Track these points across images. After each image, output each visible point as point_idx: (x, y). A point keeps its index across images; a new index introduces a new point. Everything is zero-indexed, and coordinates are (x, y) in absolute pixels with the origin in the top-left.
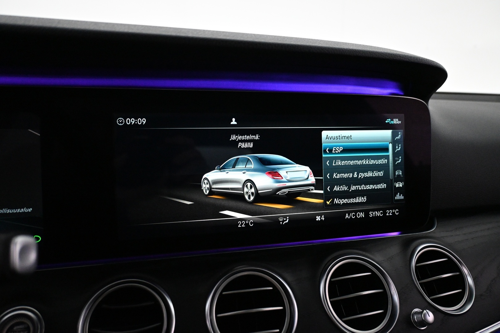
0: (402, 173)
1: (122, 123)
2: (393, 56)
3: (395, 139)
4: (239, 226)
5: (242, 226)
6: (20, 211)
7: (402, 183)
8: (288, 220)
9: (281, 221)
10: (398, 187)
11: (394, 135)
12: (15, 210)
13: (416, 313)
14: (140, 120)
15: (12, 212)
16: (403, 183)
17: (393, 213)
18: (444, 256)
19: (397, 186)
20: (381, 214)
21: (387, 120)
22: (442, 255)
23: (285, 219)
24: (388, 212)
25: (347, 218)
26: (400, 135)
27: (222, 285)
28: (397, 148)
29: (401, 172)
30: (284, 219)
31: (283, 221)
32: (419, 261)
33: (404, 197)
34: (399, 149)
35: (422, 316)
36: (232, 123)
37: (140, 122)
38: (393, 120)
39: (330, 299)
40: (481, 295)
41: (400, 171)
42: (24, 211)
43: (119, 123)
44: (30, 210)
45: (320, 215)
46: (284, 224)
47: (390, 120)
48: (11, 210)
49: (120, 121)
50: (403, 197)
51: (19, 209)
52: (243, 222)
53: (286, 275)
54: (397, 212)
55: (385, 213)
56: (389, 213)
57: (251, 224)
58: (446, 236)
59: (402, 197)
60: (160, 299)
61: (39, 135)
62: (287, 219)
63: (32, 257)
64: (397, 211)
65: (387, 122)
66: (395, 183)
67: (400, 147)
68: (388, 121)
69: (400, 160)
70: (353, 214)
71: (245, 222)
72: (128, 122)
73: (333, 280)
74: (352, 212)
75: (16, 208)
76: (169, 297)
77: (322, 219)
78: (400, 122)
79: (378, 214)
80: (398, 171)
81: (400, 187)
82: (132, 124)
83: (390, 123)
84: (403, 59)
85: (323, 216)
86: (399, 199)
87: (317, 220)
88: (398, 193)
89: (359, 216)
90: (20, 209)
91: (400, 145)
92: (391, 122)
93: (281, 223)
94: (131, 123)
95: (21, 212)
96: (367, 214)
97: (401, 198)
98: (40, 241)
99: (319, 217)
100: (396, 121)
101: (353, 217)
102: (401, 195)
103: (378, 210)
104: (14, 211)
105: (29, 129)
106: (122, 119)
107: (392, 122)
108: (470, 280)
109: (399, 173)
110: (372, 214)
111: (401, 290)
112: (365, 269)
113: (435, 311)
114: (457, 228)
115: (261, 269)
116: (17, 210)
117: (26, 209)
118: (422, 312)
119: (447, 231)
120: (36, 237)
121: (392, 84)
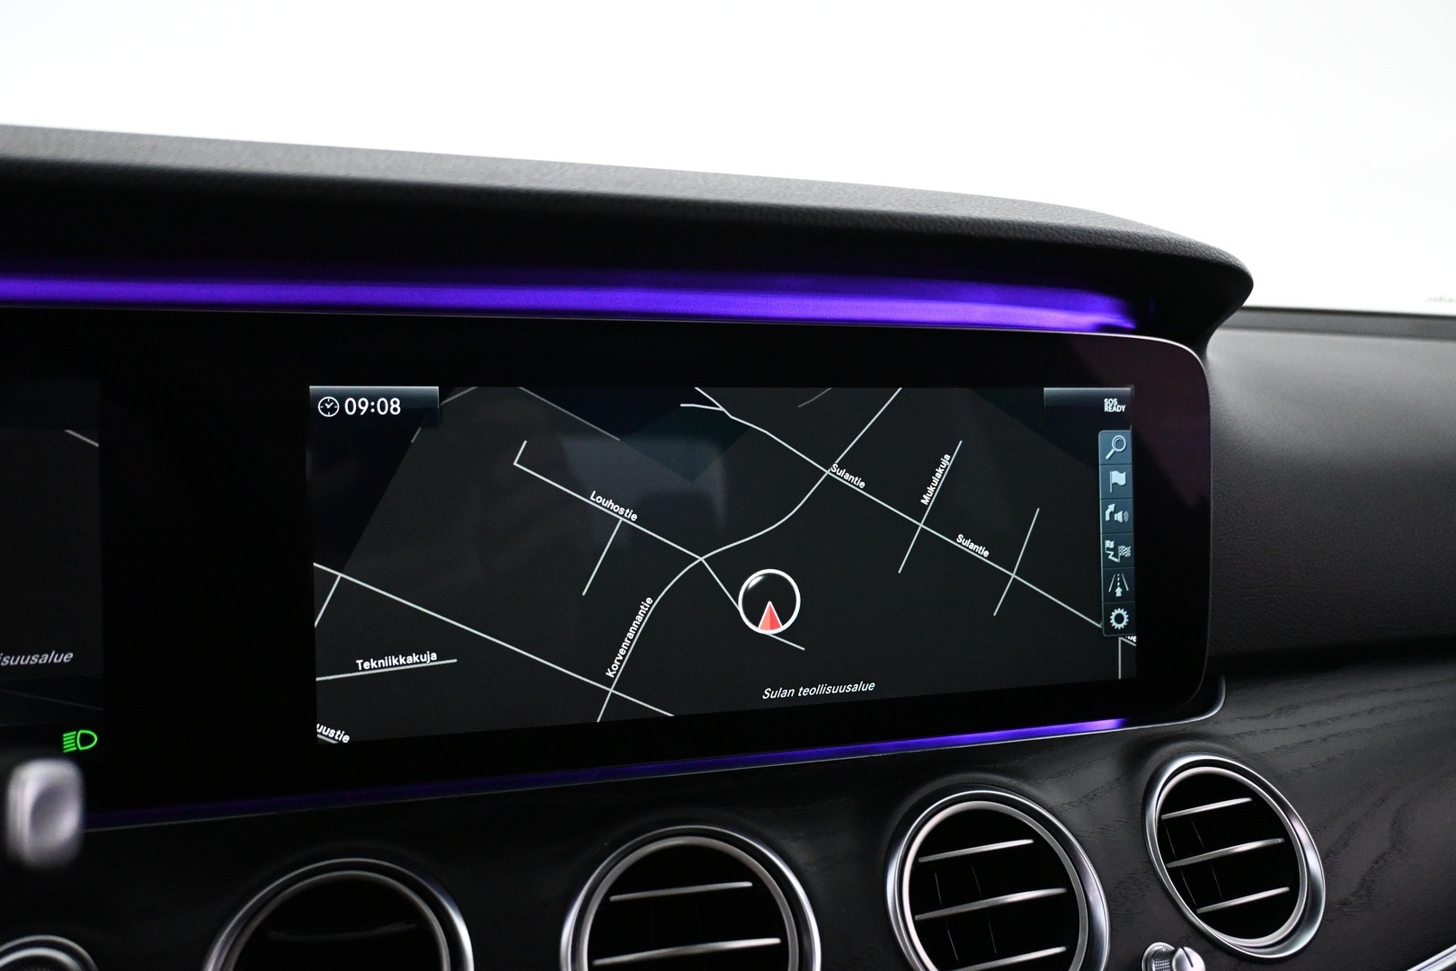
0: (1130, 553)
1: (332, 410)
3: (1109, 456)
6: (40, 662)
12: (23, 657)
13: (1158, 955)
14: (382, 403)
15: (16, 663)
18: (1241, 790)
22: (1237, 789)
26: (1120, 444)
27: (608, 876)
28: (1114, 479)
32: (1169, 803)
34: (1120, 484)
35: (1171, 965)
37: (383, 409)
38: (1105, 403)
39: (914, 914)
40: (1344, 903)
42: (50, 661)
43: (325, 410)
44: (67, 657)
48: (13, 658)
49: (327, 406)
51: (36, 654)
53: (794, 848)
58: (1250, 733)
60: (435, 918)
61: (97, 445)
63: (68, 823)
72: (351, 409)
73: (923, 860)
75: (27, 652)
76: (457, 908)
78: (1123, 407)
82: (362, 414)
88: (1117, 610)
90: (38, 656)
91: (1123, 474)
94: (359, 410)
95: (43, 664)
98: (96, 745)
100: (1111, 405)
102: (1124, 614)
104: (23, 661)
105: (69, 428)
106: (331, 401)
108: (1313, 863)
111: (1117, 890)
112: (1014, 829)
113: (1211, 949)
114: (1281, 709)
115: (719, 829)
116: (29, 657)
117: (57, 656)
118: (1174, 953)
119: (1253, 718)
120: (82, 735)
121: (1102, 301)
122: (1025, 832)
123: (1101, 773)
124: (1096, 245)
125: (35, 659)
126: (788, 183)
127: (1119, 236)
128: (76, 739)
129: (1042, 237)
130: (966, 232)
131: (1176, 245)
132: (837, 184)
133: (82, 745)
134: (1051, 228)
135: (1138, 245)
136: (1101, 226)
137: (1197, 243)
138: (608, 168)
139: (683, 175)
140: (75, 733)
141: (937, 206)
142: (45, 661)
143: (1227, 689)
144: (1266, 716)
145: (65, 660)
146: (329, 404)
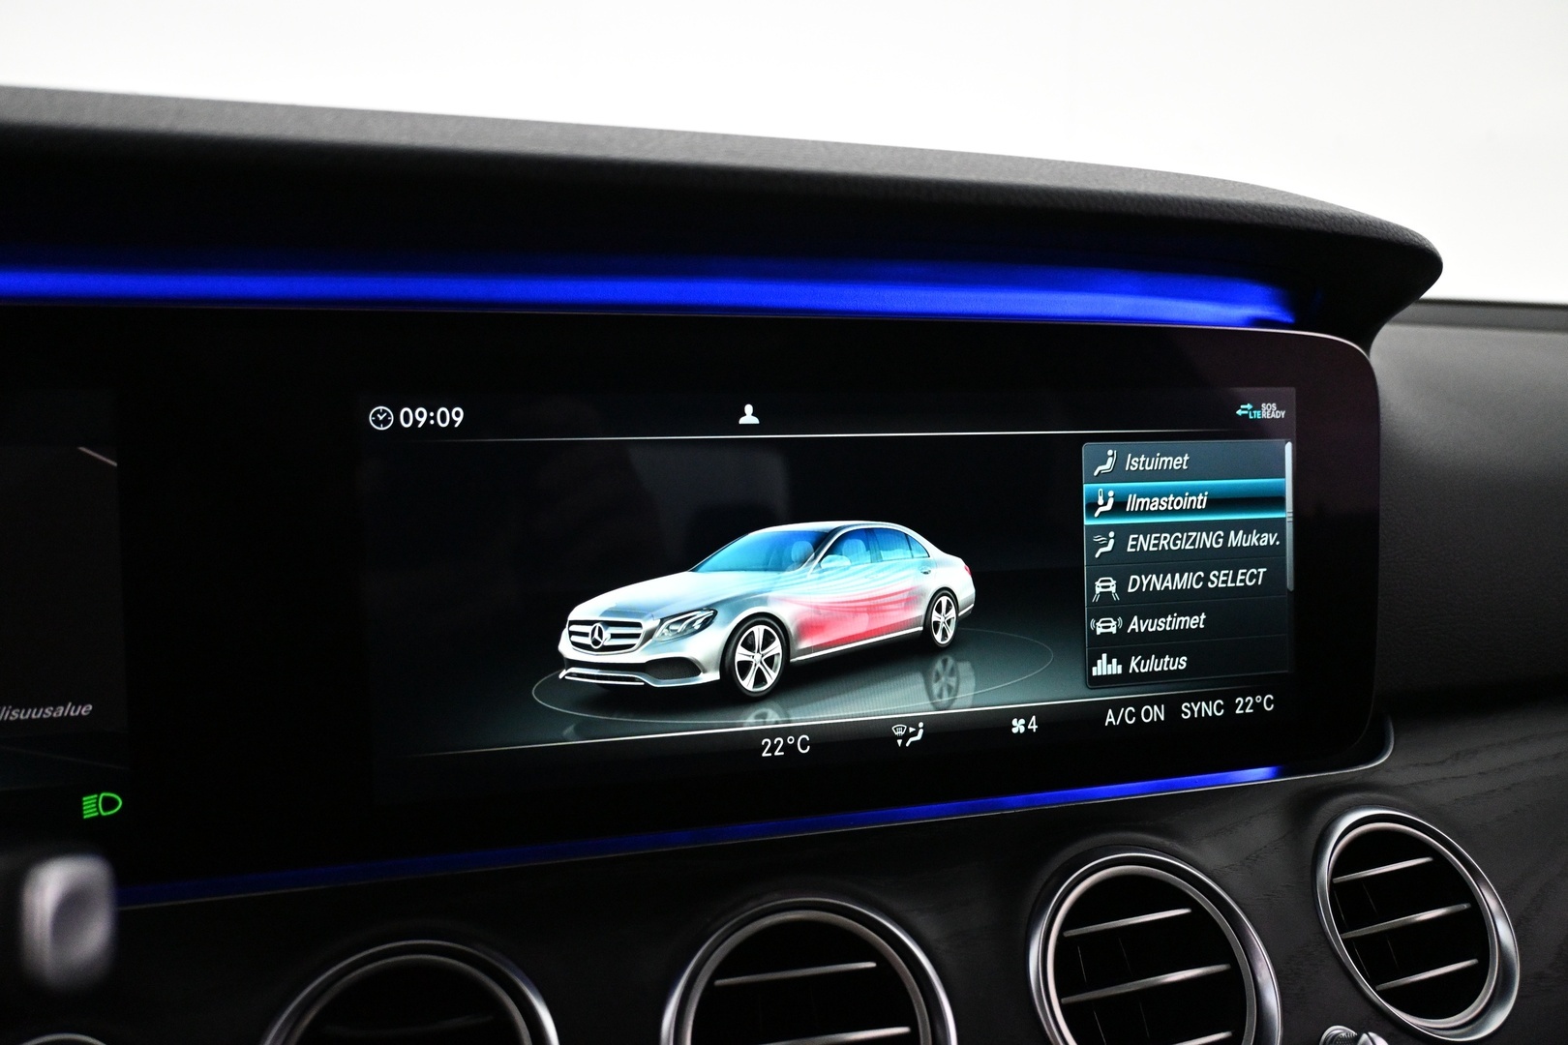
1: (386, 422)
2: (1275, 214)
4: (764, 754)
5: (773, 754)
6: (55, 715)
8: (921, 732)
9: (899, 737)
12: (35, 710)
15: (27, 717)
17: (1257, 706)
18: (1421, 849)
20: (1219, 711)
21: (1242, 407)
22: (1417, 848)
23: (911, 730)
24: (1239, 702)
25: (1110, 723)
27: (713, 956)
30: (908, 729)
31: (905, 737)
32: (1341, 866)
36: (743, 421)
37: (443, 420)
38: (1260, 409)
39: (1060, 997)
40: (1540, 976)
42: (66, 714)
43: (377, 422)
44: (85, 710)
45: (1025, 715)
46: (907, 745)
47: (1249, 406)
48: (23, 711)
49: (379, 417)
51: (50, 705)
52: (779, 742)
53: (921, 921)
54: (1269, 703)
55: (1230, 706)
56: (1244, 705)
57: (804, 748)
58: (1425, 783)
60: (512, 1002)
61: (115, 464)
62: (918, 729)
65: (1239, 412)
68: (1243, 410)
70: (1130, 711)
71: (785, 741)
72: (407, 420)
73: (1069, 933)
74: (1126, 703)
75: (40, 704)
76: (540, 997)
77: (1029, 727)
78: (1283, 413)
79: (1210, 709)
82: (419, 426)
83: (1251, 417)
84: (1309, 223)
85: (1034, 718)
87: (1015, 730)
89: (1147, 717)
90: (52, 708)
92: (1253, 415)
93: (900, 742)
94: (416, 422)
95: (59, 718)
96: (1173, 711)
98: (120, 809)
99: (1022, 721)
100: (1269, 411)
101: (1130, 719)
103: (1208, 698)
104: (34, 714)
105: (82, 446)
106: (384, 411)
107: (1257, 414)
108: (1504, 932)
110: (1191, 709)
111: (1288, 966)
112: (1171, 897)
113: (1396, 1033)
114: (1458, 754)
115: (838, 902)
116: (42, 710)
117: (73, 708)
118: (1357, 1039)
119: (1427, 765)
120: (105, 799)
121: (1258, 290)
122: (1182, 900)
123: (1263, 830)
125: (48, 712)
127: (1304, 214)
128: (97, 803)
131: (1366, 225)
133: (105, 809)
134: (1228, 206)
136: (1282, 203)
138: (713, 136)
140: (96, 796)
141: (1097, 180)
142: (60, 715)
143: (1395, 733)
144: (1443, 762)
145: (83, 713)
146: (381, 415)
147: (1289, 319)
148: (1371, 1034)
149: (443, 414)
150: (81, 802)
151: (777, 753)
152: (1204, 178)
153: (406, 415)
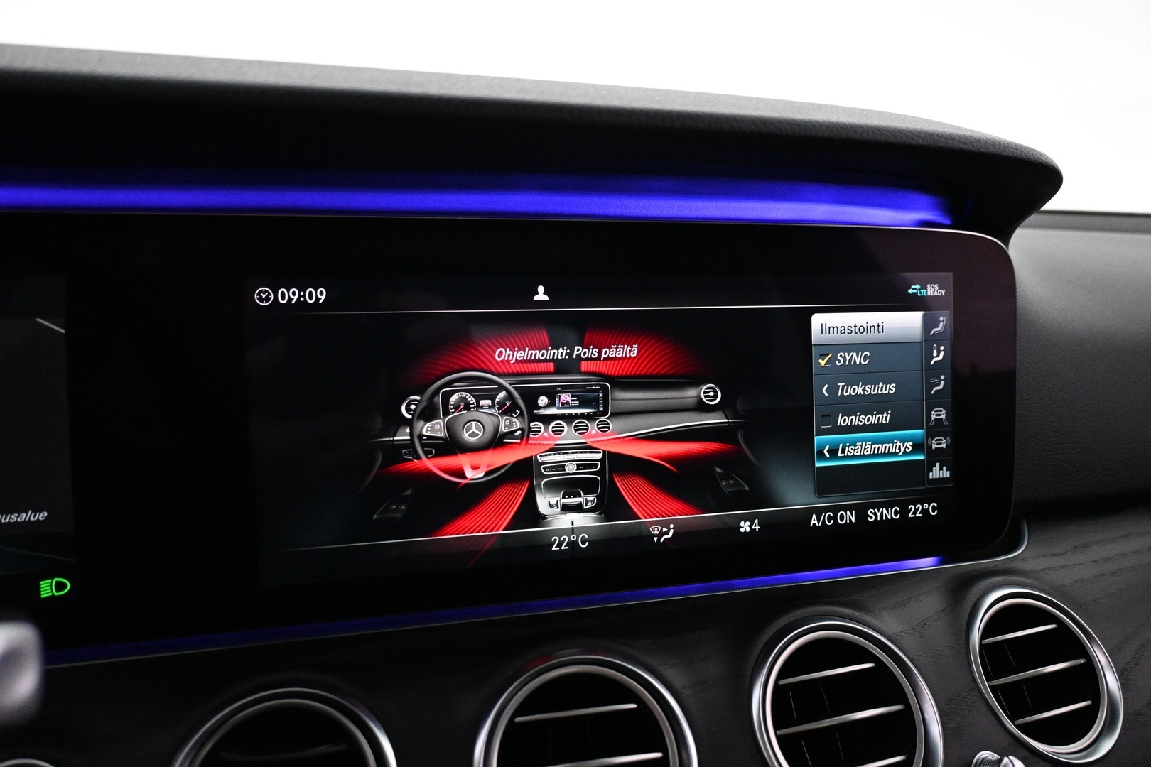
0: (946, 417)
1: (267, 299)
2: (936, 138)
3: (931, 334)
4: (554, 548)
5: (560, 548)
6: (19, 520)
7: (945, 439)
8: (672, 531)
9: (656, 536)
10: (936, 448)
11: (928, 324)
12: (4, 516)
13: (985, 762)
14: (310, 293)
16: (948, 438)
17: (925, 512)
18: (1050, 618)
19: (934, 446)
20: (896, 515)
21: (912, 287)
22: (1046, 617)
23: (664, 530)
24: (911, 508)
25: (814, 524)
26: (941, 324)
27: (513, 700)
28: (935, 354)
29: (944, 412)
30: (662, 529)
31: (660, 536)
32: (989, 630)
33: (950, 474)
34: (940, 358)
36: (536, 298)
37: (311, 298)
38: (926, 288)
39: (776, 729)
40: (1139, 714)
41: (941, 411)
42: (27, 519)
43: (261, 299)
44: (42, 516)
45: (750, 518)
46: (662, 541)
49: (262, 295)
50: (948, 472)
51: (15, 513)
52: (565, 539)
53: (671, 673)
54: (934, 509)
55: (904, 512)
56: (915, 511)
57: (583, 544)
58: (1052, 569)
59: (945, 473)
60: (362, 735)
61: (63, 331)
62: (669, 529)
64: (934, 506)
66: (930, 439)
67: (942, 353)
68: (913, 289)
69: (943, 383)
70: (829, 515)
71: (569, 538)
72: (283, 298)
73: (782, 682)
74: (826, 510)
75: (8, 511)
76: (383, 731)
77: (753, 527)
78: (943, 292)
79: (889, 514)
80: (936, 411)
81: (942, 448)
82: (293, 302)
83: (919, 295)
84: (961, 145)
85: (757, 521)
86: (939, 478)
87: (742, 530)
88: (938, 464)
89: (842, 520)
90: (17, 515)
91: (942, 348)
93: (656, 539)
94: (290, 299)
95: (21, 522)
96: (862, 515)
97: (945, 476)
98: (69, 591)
99: (748, 523)
100: (933, 290)
101: (829, 522)
102: (945, 468)
103: (887, 505)
104: (4, 519)
105: (38, 318)
106: (266, 291)
107: (924, 293)
108: (1111, 681)
109: (940, 415)
110: (875, 514)
111: (948, 706)
112: (860, 654)
113: (1030, 756)
114: (1076, 547)
115: (608, 659)
116: (9, 516)
117: (33, 515)
118: (1000, 761)
119: (1053, 555)
120: (57, 583)
121: (925, 199)
122: (869, 657)
123: (929, 604)
124: (938, 146)
125: (14, 518)
126: (667, 93)
127: (957, 139)
128: (51, 586)
129: (892, 139)
130: (826, 134)
132: (710, 94)
133: (58, 590)
135: (973, 145)
137: (1022, 146)
139: (576, 86)
140: (50, 581)
142: (23, 519)
143: (1029, 530)
144: (1065, 553)
145: (40, 518)
146: (264, 294)
147: (947, 222)
148: (1011, 757)
149: (311, 293)
150: (39, 585)
151: (563, 548)
152: (882, 112)
153: (283, 294)
